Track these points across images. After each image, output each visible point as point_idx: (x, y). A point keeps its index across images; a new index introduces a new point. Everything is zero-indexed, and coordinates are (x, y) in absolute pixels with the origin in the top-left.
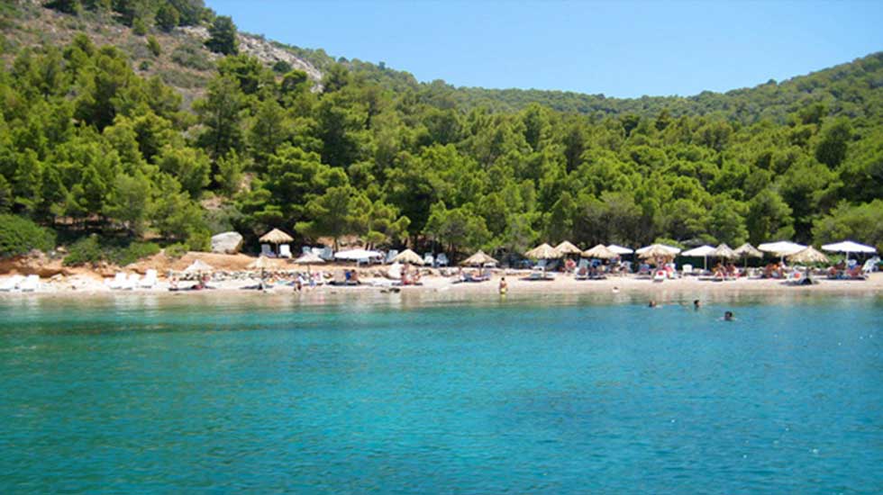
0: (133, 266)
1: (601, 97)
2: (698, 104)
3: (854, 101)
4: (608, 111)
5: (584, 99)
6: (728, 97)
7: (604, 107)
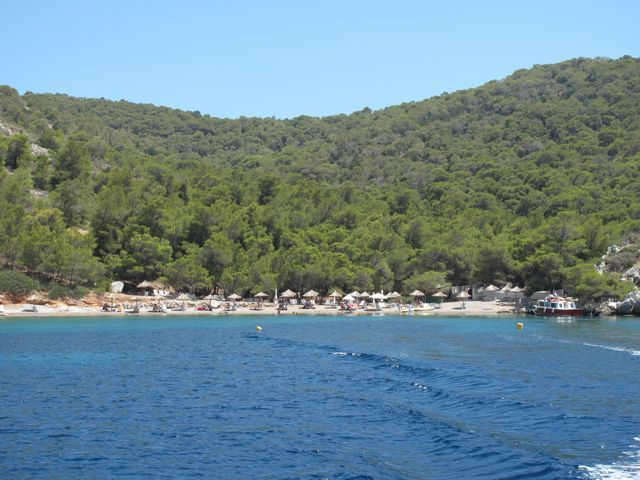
0: (82, 299)
1: (197, 114)
2: (296, 130)
3: (439, 148)
4: (206, 132)
5: (179, 116)
6: (326, 125)
7: (202, 126)
